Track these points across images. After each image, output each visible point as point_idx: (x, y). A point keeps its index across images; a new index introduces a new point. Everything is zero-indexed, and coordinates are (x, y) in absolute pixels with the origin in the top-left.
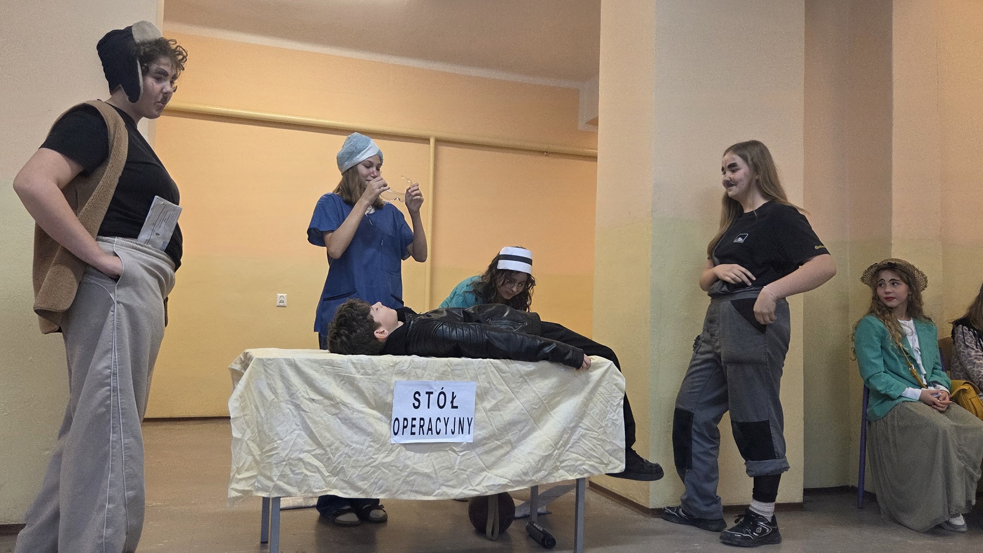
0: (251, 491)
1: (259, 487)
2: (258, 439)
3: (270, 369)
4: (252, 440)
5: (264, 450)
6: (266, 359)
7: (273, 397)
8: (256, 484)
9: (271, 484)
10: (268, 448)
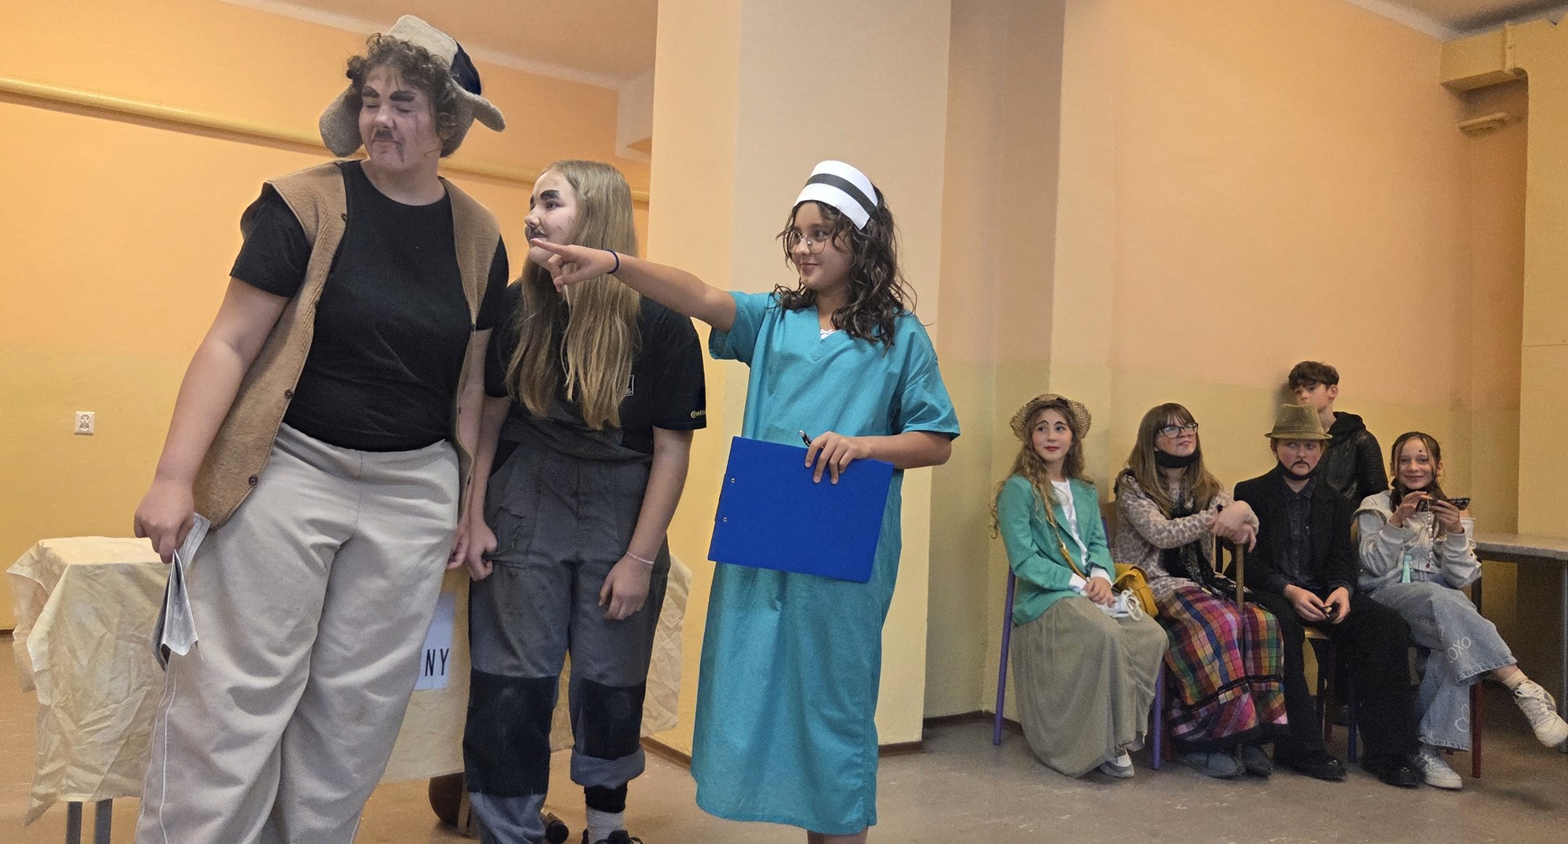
0: (54, 794)
1: (69, 786)
2: (72, 703)
3: (99, 584)
4: (62, 707)
5: (82, 723)
6: (92, 566)
7: (103, 630)
8: (64, 781)
9: (96, 779)
10: (89, 718)
